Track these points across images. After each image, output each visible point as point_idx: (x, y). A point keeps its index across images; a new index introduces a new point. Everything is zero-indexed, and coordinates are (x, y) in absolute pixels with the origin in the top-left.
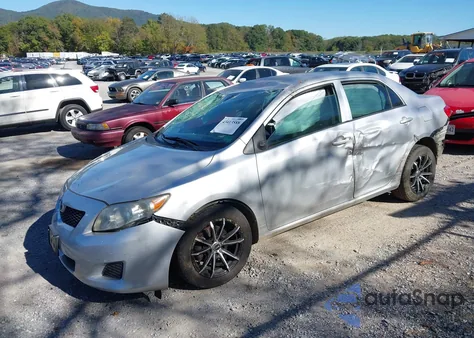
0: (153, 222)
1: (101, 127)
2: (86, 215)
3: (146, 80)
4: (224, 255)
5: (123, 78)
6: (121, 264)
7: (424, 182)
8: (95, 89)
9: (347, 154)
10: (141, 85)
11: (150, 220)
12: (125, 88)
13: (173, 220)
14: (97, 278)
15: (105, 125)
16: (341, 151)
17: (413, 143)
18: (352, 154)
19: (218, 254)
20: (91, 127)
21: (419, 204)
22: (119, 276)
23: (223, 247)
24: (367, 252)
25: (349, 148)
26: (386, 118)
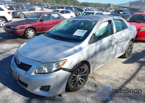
0: (61, 70)
1: (16, 28)
2: (32, 67)
3: (26, 11)
4: (81, 79)
5: (15, 9)
6: (49, 86)
7: (130, 52)
8: (9, 13)
9: (115, 44)
10: (24, 12)
11: (60, 69)
12: (18, 13)
13: (67, 69)
14: (38, 91)
15: (18, 27)
16: (113, 43)
17: (130, 40)
18: (116, 44)
19: (78, 79)
20: (12, 27)
21: (129, 59)
22: (48, 90)
23: (80, 77)
24: (121, 76)
25: (115, 42)
26: (124, 32)
